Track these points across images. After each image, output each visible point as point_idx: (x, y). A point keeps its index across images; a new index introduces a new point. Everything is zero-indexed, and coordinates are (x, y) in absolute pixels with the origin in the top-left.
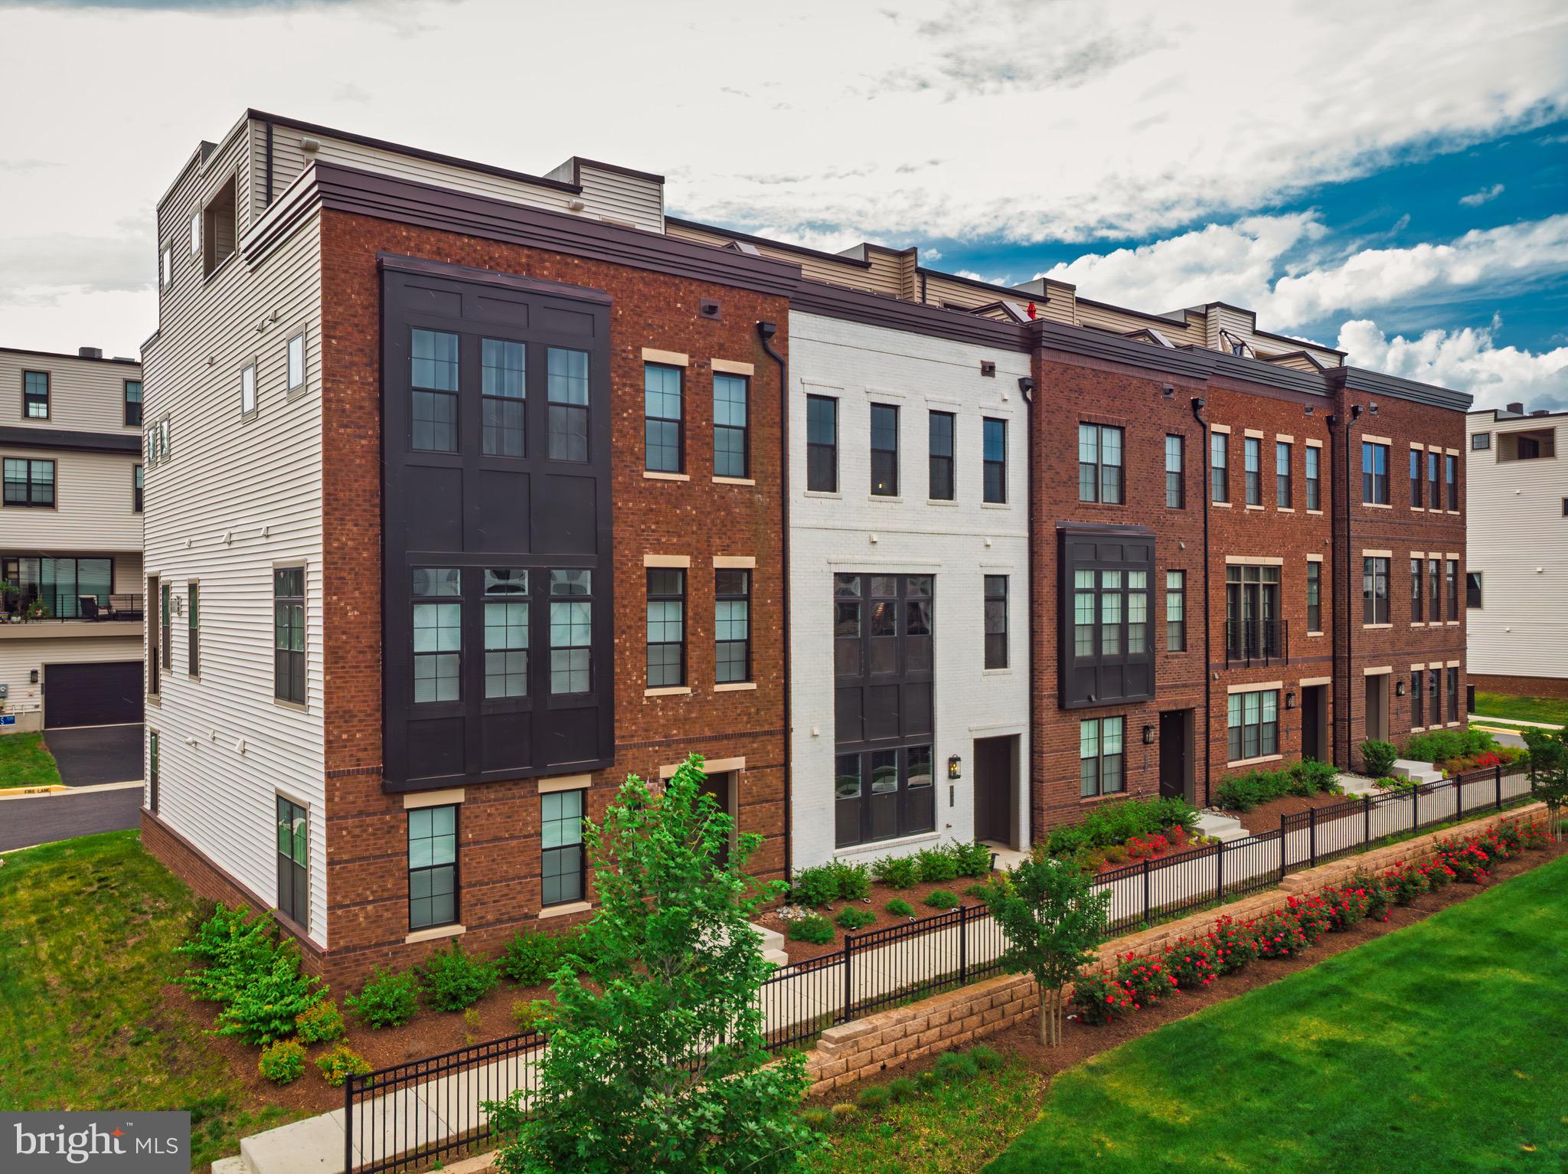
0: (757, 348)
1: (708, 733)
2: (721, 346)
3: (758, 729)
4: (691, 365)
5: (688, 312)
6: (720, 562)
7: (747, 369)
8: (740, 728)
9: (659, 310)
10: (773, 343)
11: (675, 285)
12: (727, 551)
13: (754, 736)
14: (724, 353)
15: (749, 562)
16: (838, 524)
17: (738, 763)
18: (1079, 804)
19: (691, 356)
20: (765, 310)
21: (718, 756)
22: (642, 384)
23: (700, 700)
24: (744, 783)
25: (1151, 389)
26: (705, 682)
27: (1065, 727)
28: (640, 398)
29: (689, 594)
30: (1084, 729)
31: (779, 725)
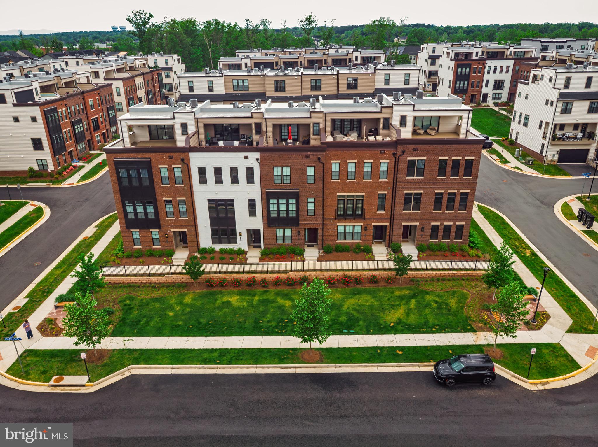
0: (182, 162)
1: (179, 225)
4: (168, 167)
5: (167, 158)
6: (178, 199)
7: (180, 166)
8: (186, 225)
9: (161, 159)
10: (185, 161)
11: (163, 154)
12: (179, 197)
13: (189, 226)
14: (174, 164)
15: (184, 199)
16: (207, 190)
17: (186, 230)
18: (276, 244)
20: (182, 155)
21: (181, 229)
22: (159, 171)
23: (177, 220)
24: (187, 233)
25: (301, 157)
26: (178, 217)
27: (271, 230)
28: (159, 173)
29: (173, 204)
30: (278, 230)
31: (194, 225)
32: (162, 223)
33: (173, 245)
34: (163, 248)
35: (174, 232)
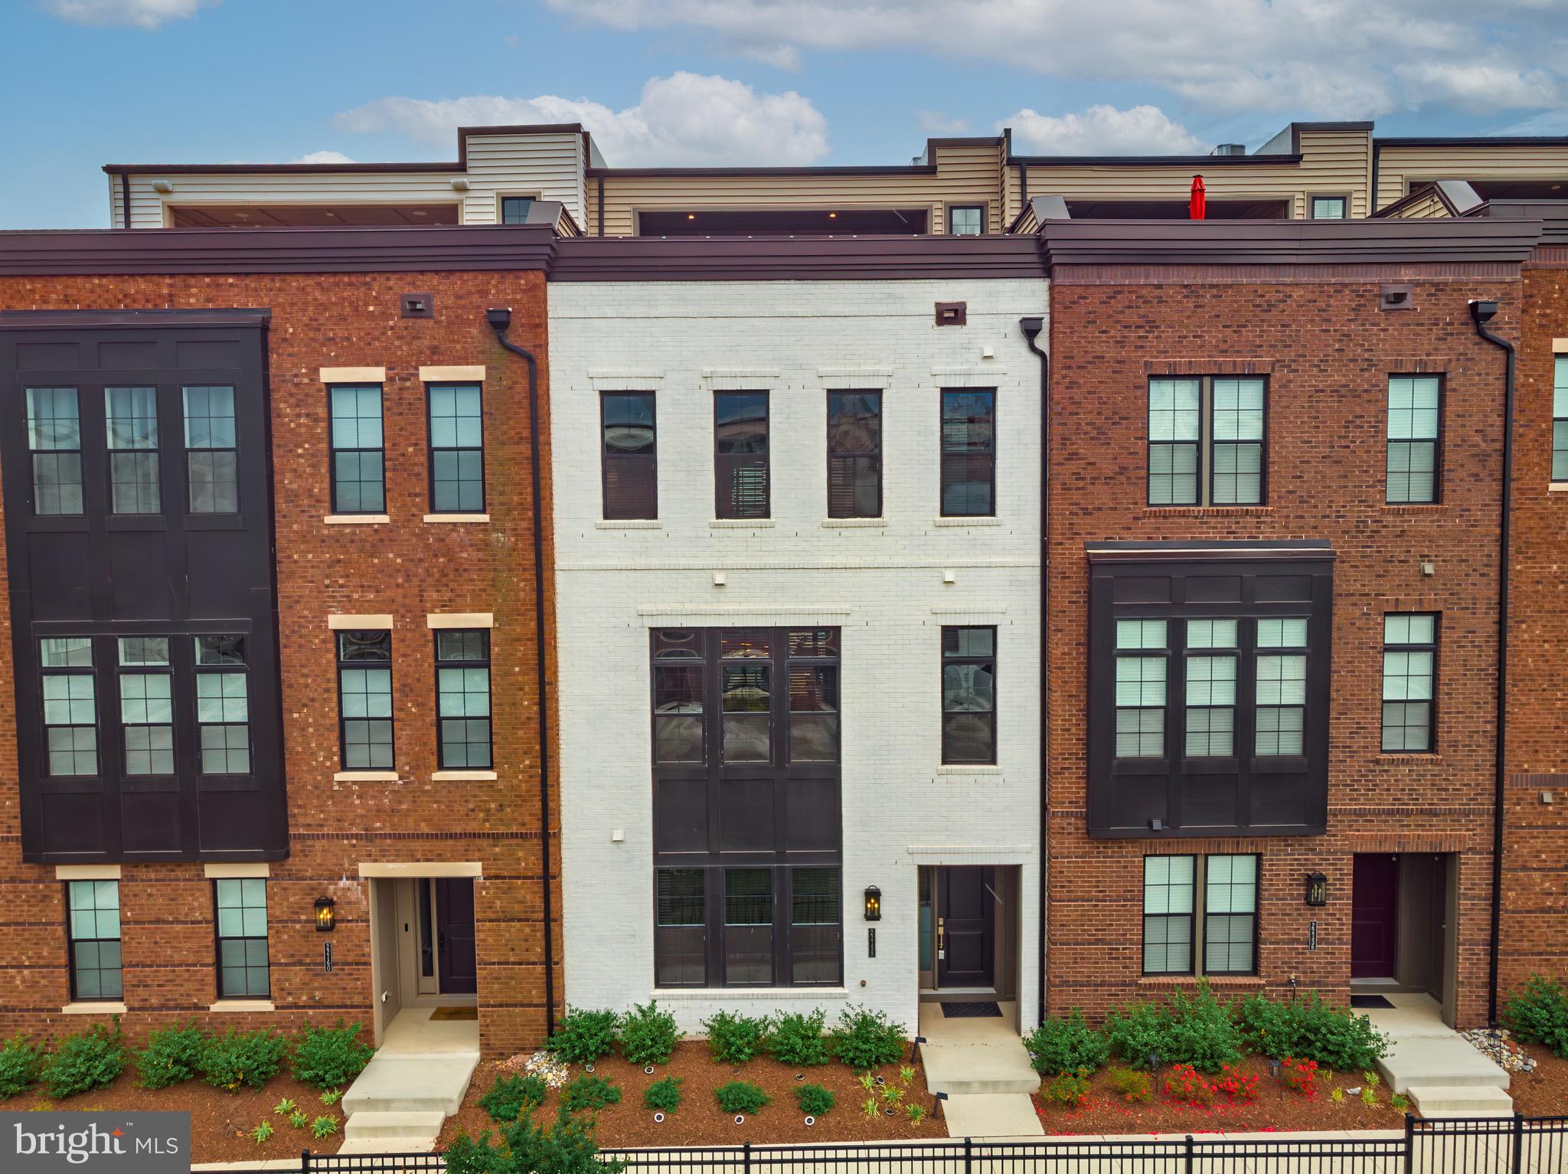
0: (491, 344)
1: (425, 829)
2: (434, 350)
3: (502, 830)
4: (390, 379)
5: (385, 315)
6: (436, 621)
7: (477, 372)
8: (473, 827)
9: (343, 318)
10: (518, 337)
11: (366, 284)
12: (448, 607)
13: (496, 837)
14: (436, 357)
15: (484, 620)
16: (655, 562)
17: (473, 869)
18: (1137, 984)
19: (389, 369)
20: (503, 293)
21: (441, 858)
22: (321, 411)
23: (413, 789)
24: (482, 895)
25: (1347, 299)
26: (419, 768)
27: (1107, 864)
28: (320, 429)
29: (398, 661)
30: (1156, 869)
31: (535, 827)
32: (303, 815)
33: (366, 991)
34: (291, 1015)
35: (385, 886)
